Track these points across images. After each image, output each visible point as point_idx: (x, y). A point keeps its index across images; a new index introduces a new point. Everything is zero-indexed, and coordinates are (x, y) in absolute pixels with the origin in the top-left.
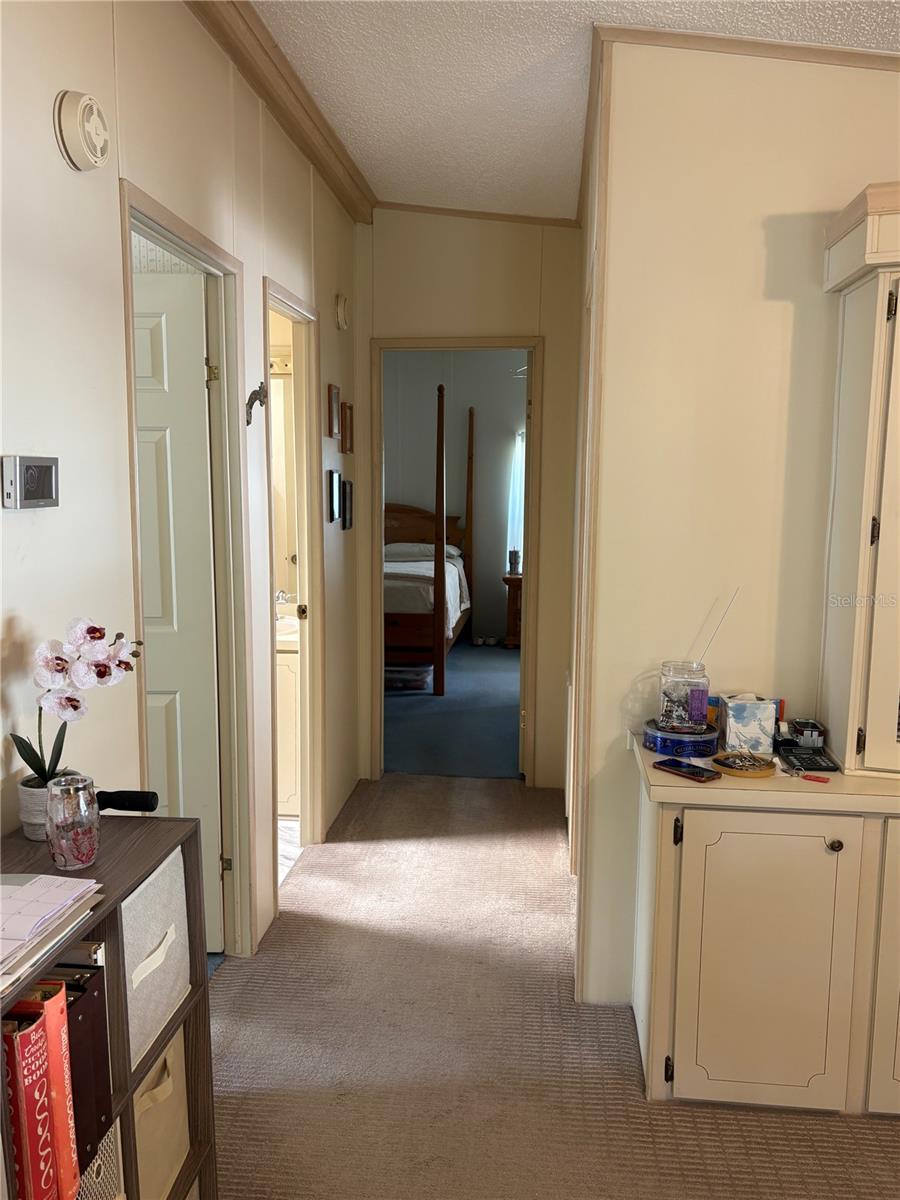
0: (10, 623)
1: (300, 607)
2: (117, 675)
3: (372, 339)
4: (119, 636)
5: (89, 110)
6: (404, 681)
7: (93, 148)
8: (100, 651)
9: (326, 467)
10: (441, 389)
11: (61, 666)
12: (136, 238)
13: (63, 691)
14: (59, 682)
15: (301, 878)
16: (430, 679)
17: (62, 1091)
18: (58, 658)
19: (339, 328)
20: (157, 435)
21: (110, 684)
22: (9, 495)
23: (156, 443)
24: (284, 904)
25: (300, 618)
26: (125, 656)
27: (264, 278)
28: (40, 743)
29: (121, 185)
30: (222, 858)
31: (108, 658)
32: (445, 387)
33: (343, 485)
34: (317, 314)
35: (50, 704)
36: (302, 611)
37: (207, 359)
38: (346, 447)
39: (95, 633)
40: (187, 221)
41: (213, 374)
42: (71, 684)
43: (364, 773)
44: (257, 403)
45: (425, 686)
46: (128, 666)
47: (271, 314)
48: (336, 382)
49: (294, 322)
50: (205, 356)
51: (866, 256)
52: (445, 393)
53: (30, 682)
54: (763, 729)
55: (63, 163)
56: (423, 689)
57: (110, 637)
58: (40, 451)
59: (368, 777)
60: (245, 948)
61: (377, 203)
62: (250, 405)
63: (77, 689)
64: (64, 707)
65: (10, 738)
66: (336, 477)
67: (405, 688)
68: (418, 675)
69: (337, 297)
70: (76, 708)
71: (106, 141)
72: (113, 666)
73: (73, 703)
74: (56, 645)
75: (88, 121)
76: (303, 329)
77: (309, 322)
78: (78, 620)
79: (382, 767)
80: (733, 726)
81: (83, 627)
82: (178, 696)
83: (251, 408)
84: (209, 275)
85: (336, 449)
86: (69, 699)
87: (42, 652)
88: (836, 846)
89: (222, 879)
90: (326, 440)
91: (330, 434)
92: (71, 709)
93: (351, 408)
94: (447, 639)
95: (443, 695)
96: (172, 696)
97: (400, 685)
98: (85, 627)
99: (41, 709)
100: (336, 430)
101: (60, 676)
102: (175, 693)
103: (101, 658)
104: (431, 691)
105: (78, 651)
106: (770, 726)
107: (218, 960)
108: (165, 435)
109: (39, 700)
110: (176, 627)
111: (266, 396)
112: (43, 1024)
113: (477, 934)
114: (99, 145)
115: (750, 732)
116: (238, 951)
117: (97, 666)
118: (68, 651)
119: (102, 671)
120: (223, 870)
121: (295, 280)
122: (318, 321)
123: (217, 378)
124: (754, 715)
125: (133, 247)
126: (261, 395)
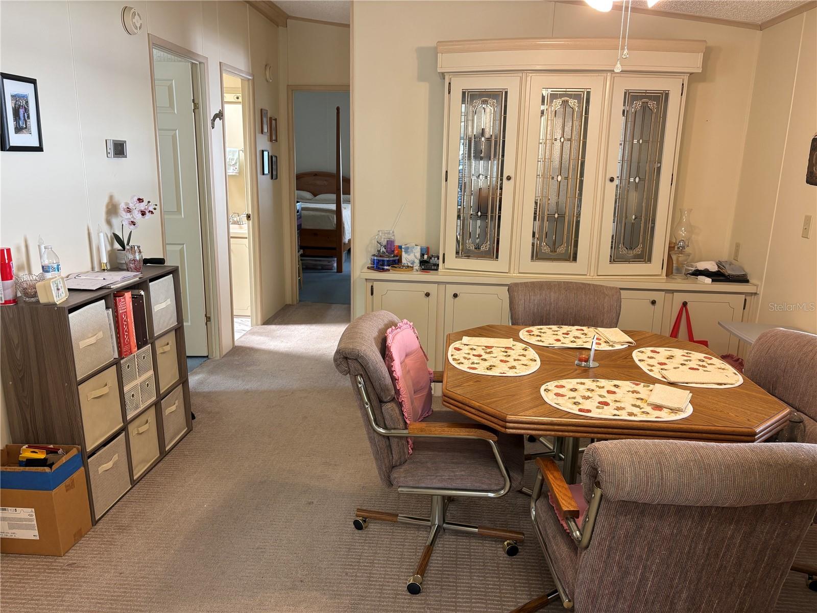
0: (111, 197)
1: (247, 214)
2: (148, 215)
3: (288, 85)
4: (149, 202)
5: (134, 14)
6: (322, 265)
7: (136, 28)
8: (142, 206)
9: (259, 148)
10: (338, 109)
11: (129, 210)
12: (155, 51)
13: (130, 219)
14: (129, 216)
15: (248, 336)
16: (335, 265)
17: (131, 320)
18: (128, 208)
19: (267, 81)
20: (172, 133)
21: (146, 218)
22: (109, 153)
23: (173, 136)
24: (236, 344)
25: (248, 220)
26: (151, 209)
27: (220, 63)
28: (123, 235)
29: (148, 36)
30: (206, 315)
31: (145, 209)
32: (340, 108)
33: (271, 158)
34: (253, 75)
35: (125, 223)
36: (248, 217)
37: (193, 100)
38: (273, 137)
39: (140, 200)
40: (178, 45)
41: (196, 107)
42: (133, 217)
43: (288, 301)
44: (218, 119)
45: (333, 268)
46: (152, 213)
47: (224, 75)
48: (266, 107)
49: (242, 80)
50: (192, 98)
51: (438, 69)
52: (340, 111)
53: (119, 217)
54: (415, 256)
55: (126, 33)
56: (332, 270)
57: (145, 202)
58: (120, 138)
59: (291, 303)
60: (216, 355)
61: (289, 17)
62: (214, 120)
63: (135, 219)
64: (130, 224)
65: (113, 235)
66: (266, 154)
67: (322, 269)
68: (329, 262)
69: (266, 66)
70: (134, 225)
71: (141, 24)
72: (147, 212)
73: (133, 223)
74: (127, 204)
75: (134, 18)
76: (246, 83)
77: (249, 79)
78: (134, 196)
79: (298, 298)
80: (404, 255)
81: (136, 199)
82: (185, 245)
83: (214, 121)
84: (193, 63)
85: (267, 141)
86: (132, 222)
87: (122, 206)
88: (428, 295)
89: (206, 325)
90: (259, 135)
91: (262, 132)
92: (133, 225)
93: (276, 120)
94: (345, 244)
95: (341, 272)
96: (182, 246)
97: (320, 267)
98: (137, 199)
99: (123, 225)
100: (265, 130)
101: (129, 214)
102: (183, 244)
103: (143, 209)
104: (336, 271)
105: (135, 206)
106: (418, 255)
107: (205, 359)
108: (176, 132)
109: (122, 222)
110: (183, 216)
111: (222, 116)
112: (125, 298)
113: (319, 353)
114: (138, 26)
115: (411, 257)
116: (214, 356)
117: (141, 212)
118: (131, 206)
119: (143, 213)
120: (207, 321)
121: (239, 60)
122: (253, 79)
123: (198, 108)
124: (412, 251)
125: (154, 55)
126: (220, 115)
